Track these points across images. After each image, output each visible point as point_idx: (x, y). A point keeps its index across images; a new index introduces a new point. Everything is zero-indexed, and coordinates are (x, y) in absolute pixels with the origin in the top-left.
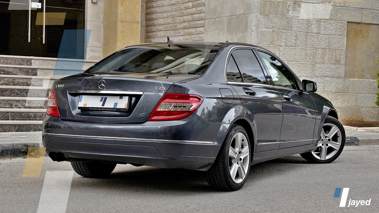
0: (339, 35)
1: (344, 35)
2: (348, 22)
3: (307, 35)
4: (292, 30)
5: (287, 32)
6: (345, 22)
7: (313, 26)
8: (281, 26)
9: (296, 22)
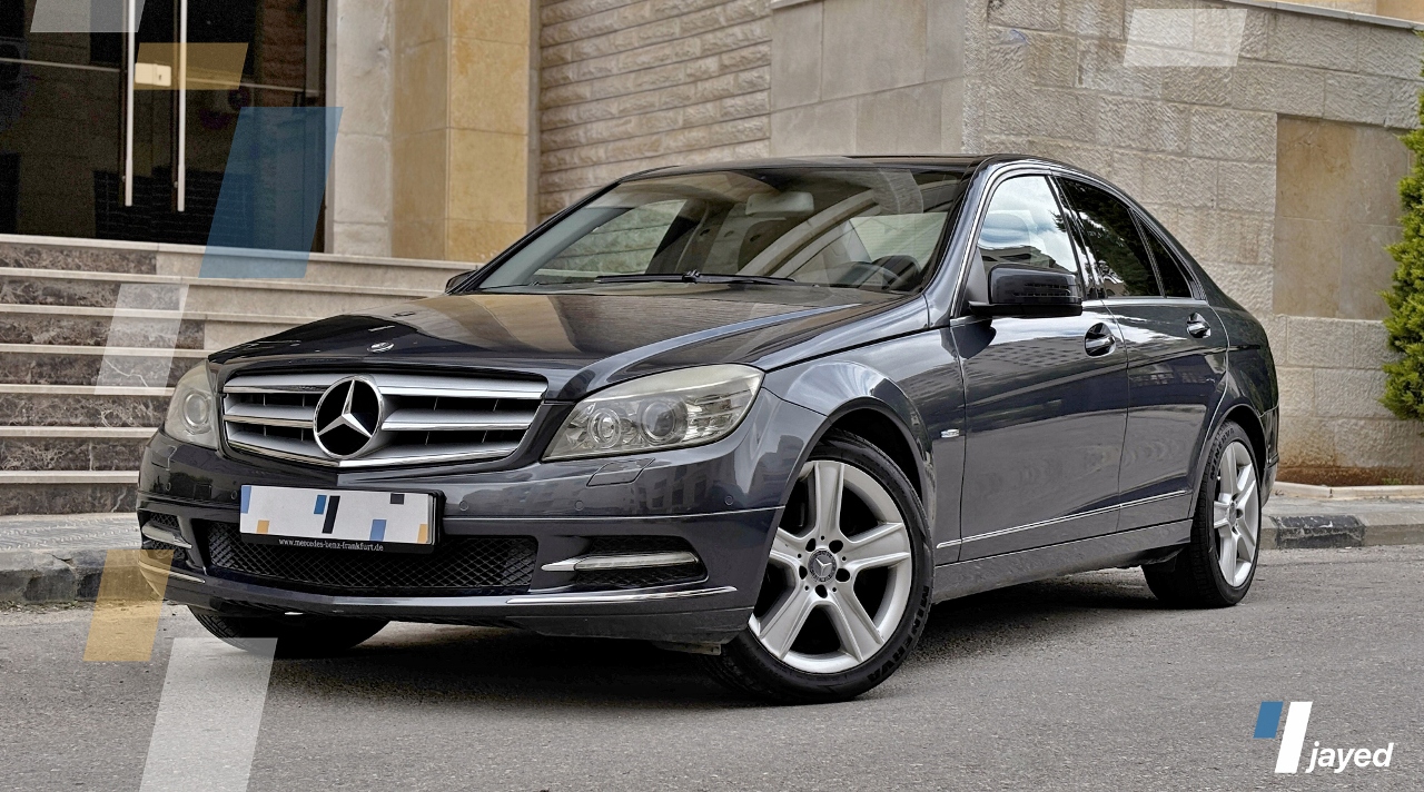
0: (1252, 161)
1: (1269, 162)
2: (1281, 116)
3: (1144, 160)
4: (1094, 142)
5: (1078, 148)
6: (1270, 115)
7: (1165, 127)
8: (1057, 125)
9: (1110, 114)
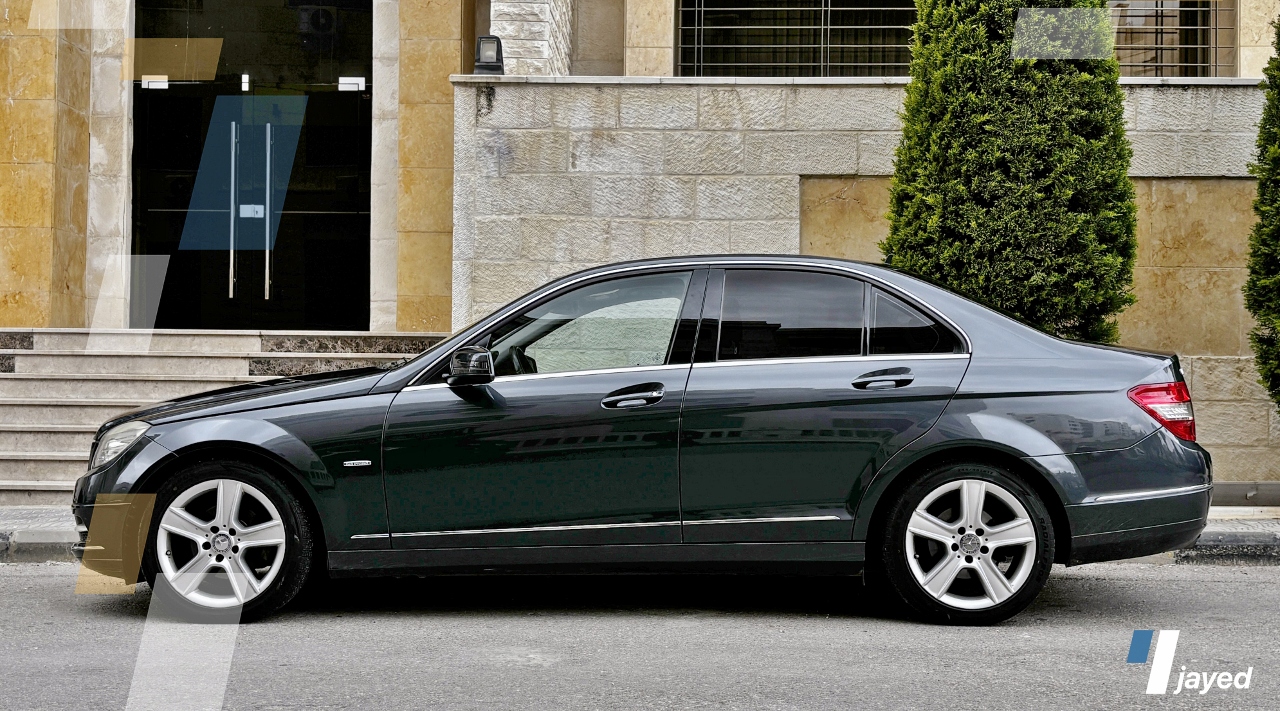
0: (768, 219)
1: (791, 218)
2: (801, 176)
3: (645, 226)
4: (590, 215)
5: (573, 221)
6: (790, 177)
7: (668, 196)
8: (550, 204)
9: (606, 190)
